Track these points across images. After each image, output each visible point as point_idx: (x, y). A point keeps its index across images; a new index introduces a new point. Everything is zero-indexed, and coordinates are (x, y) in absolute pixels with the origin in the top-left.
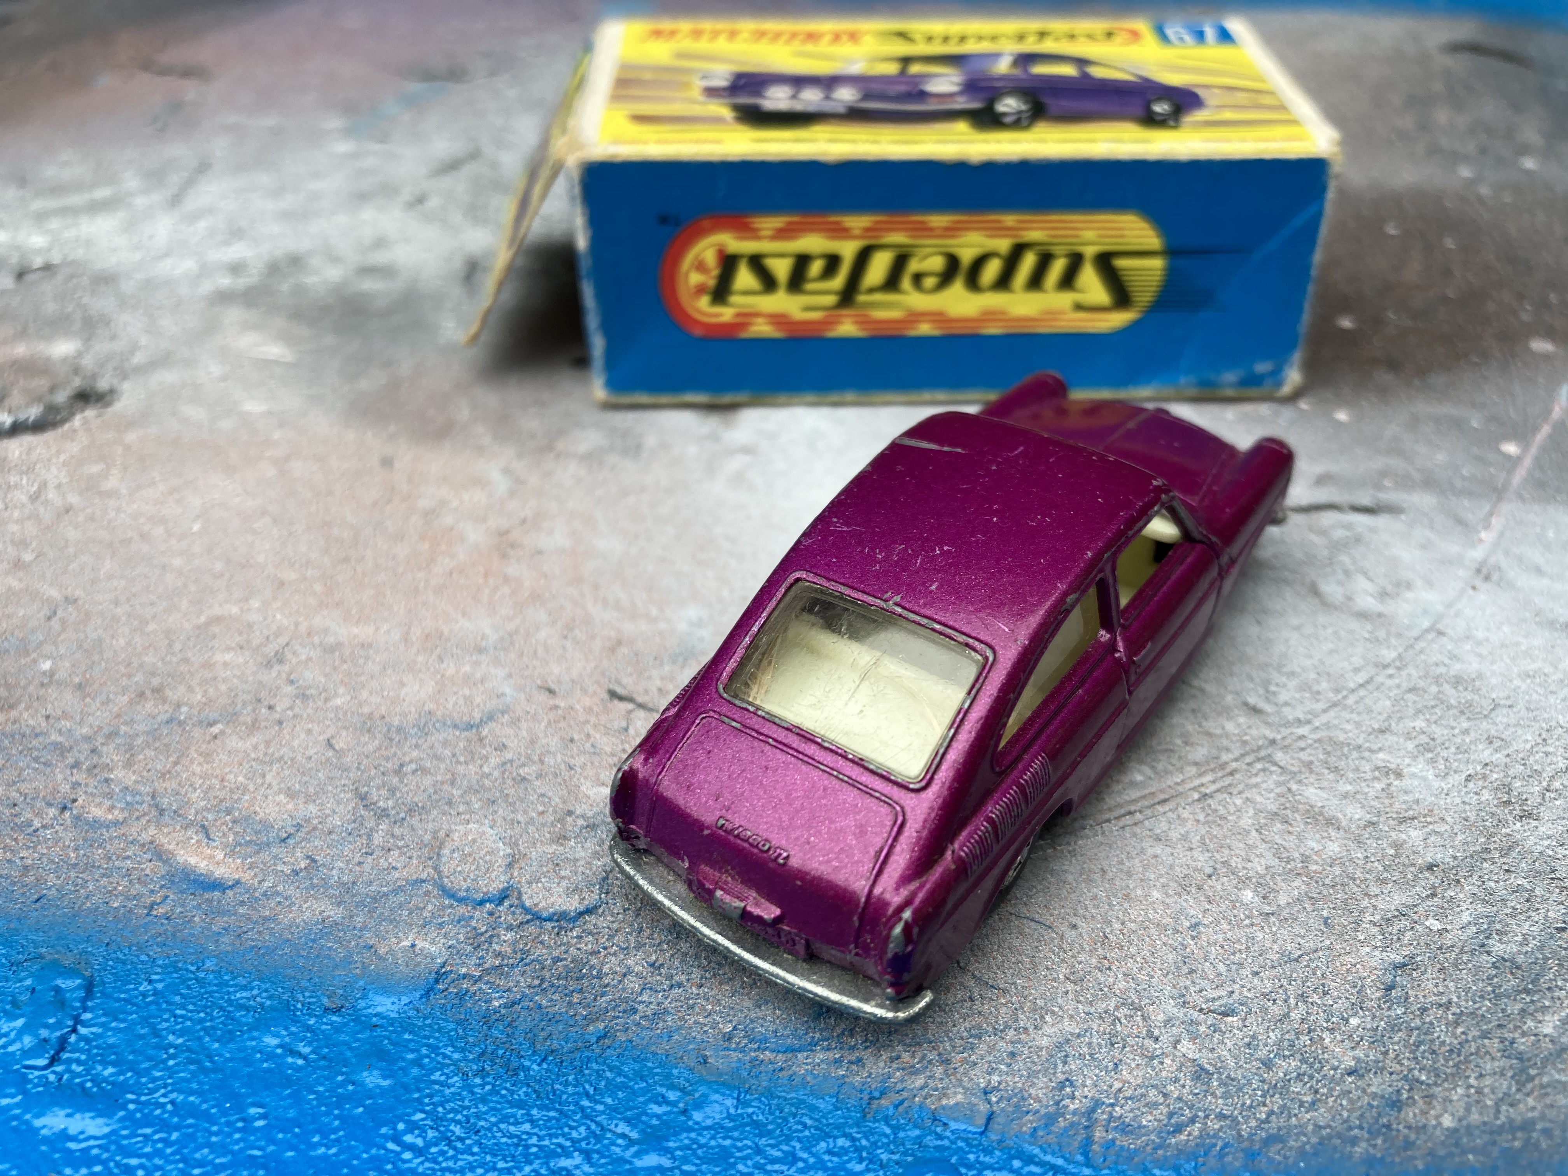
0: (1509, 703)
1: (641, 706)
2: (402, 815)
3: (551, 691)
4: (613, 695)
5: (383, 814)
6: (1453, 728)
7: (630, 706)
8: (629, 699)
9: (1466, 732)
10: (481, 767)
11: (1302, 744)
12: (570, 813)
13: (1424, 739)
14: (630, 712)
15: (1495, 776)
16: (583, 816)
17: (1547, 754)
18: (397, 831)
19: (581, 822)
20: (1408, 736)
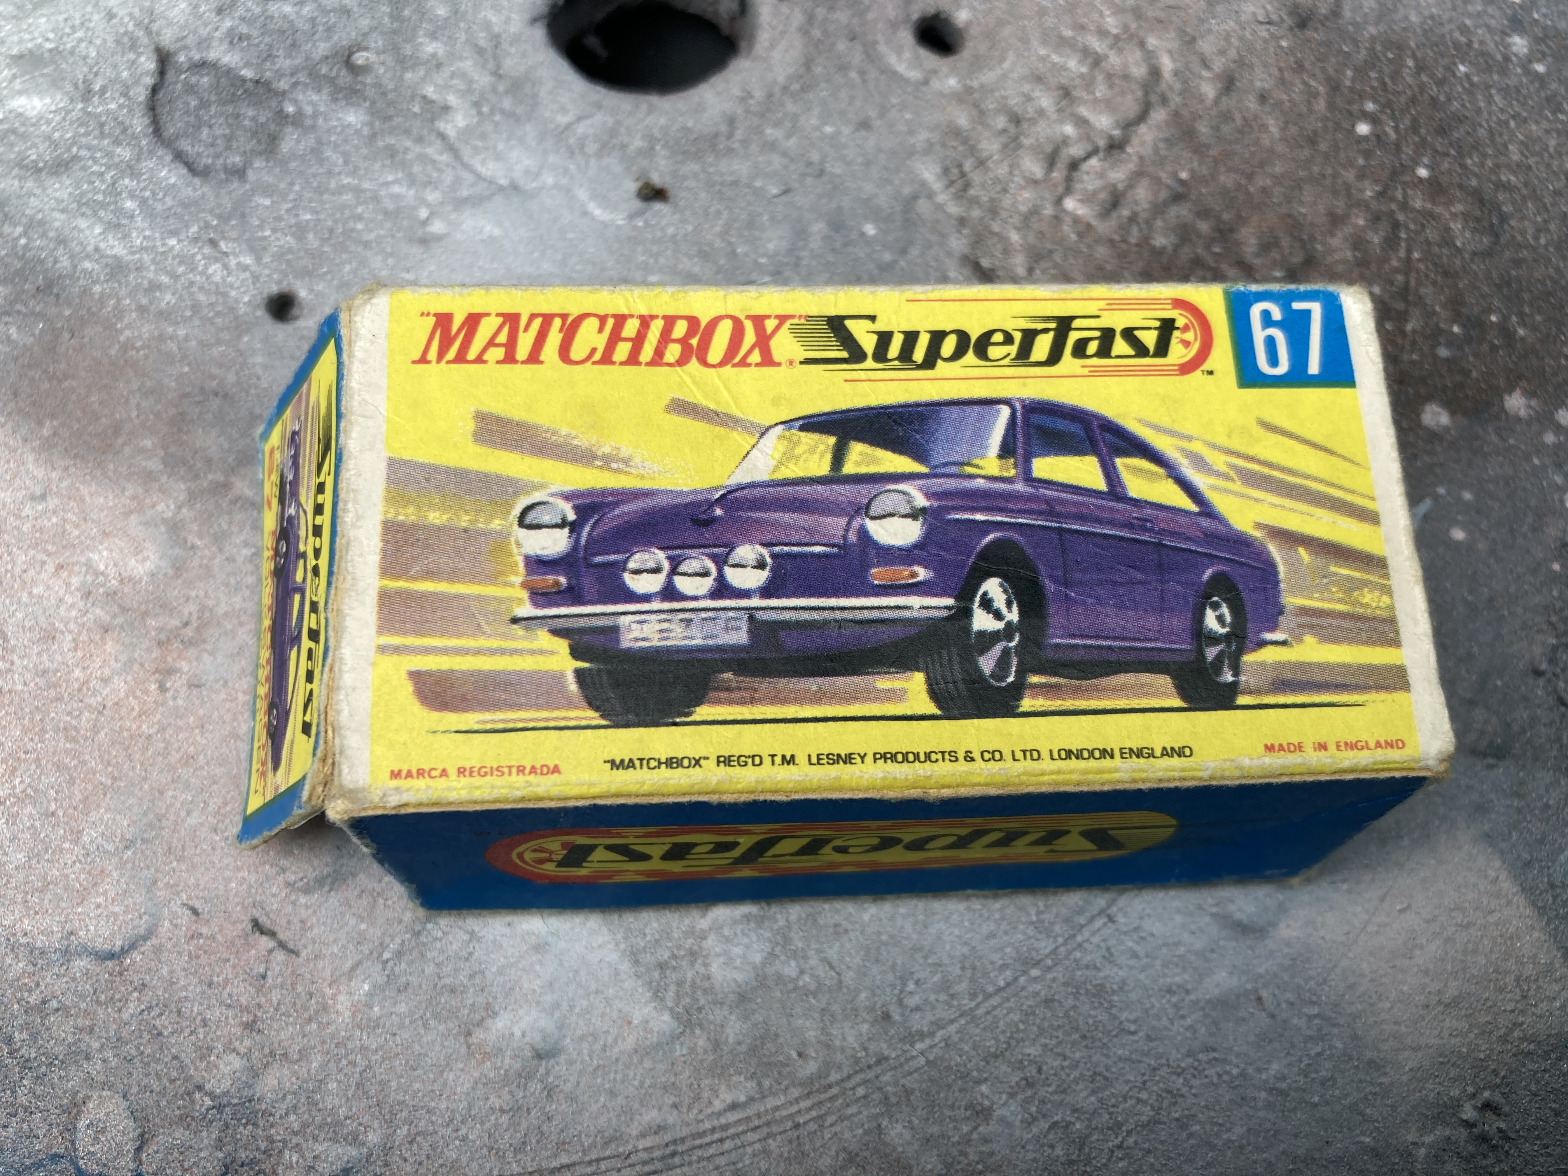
0: (1133, 1028)
1: (282, 945)
2: (43, 1069)
3: (195, 912)
4: (257, 926)
5: (26, 1065)
6: (1065, 1058)
7: (272, 944)
8: (272, 934)
9: (1075, 1065)
10: (120, 1010)
11: (913, 1064)
12: (200, 1088)
13: (1032, 1071)
14: (270, 952)
15: (1078, 1126)
16: (211, 1095)
17: (1139, 1100)
18: (39, 1090)
19: (208, 1102)
20: (1020, 1066)
